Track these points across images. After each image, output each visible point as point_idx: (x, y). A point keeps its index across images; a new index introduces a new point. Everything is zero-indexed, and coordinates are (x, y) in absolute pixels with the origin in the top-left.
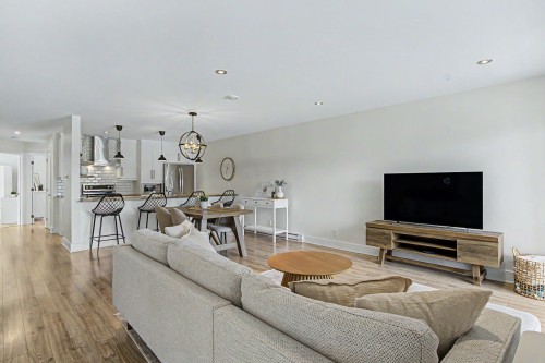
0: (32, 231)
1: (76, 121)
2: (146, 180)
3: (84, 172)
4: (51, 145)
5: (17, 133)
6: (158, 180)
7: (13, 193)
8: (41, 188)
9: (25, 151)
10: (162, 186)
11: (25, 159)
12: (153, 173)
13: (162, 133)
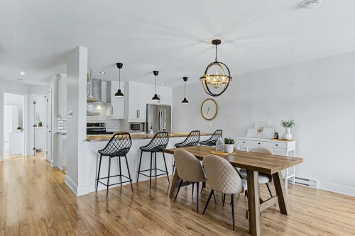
0: (34, 161)
1: (83, 53)
2: (132, 119)
3: (90, 110)
4: (52, 85)
5: (22, 73)
6: (142, 119)
7: (19, 129)
8: (40, 125)
9: (29, 93)
10: (145, 125)
11: (28, 100)
12: (138, 112)
13: (156, 73)
